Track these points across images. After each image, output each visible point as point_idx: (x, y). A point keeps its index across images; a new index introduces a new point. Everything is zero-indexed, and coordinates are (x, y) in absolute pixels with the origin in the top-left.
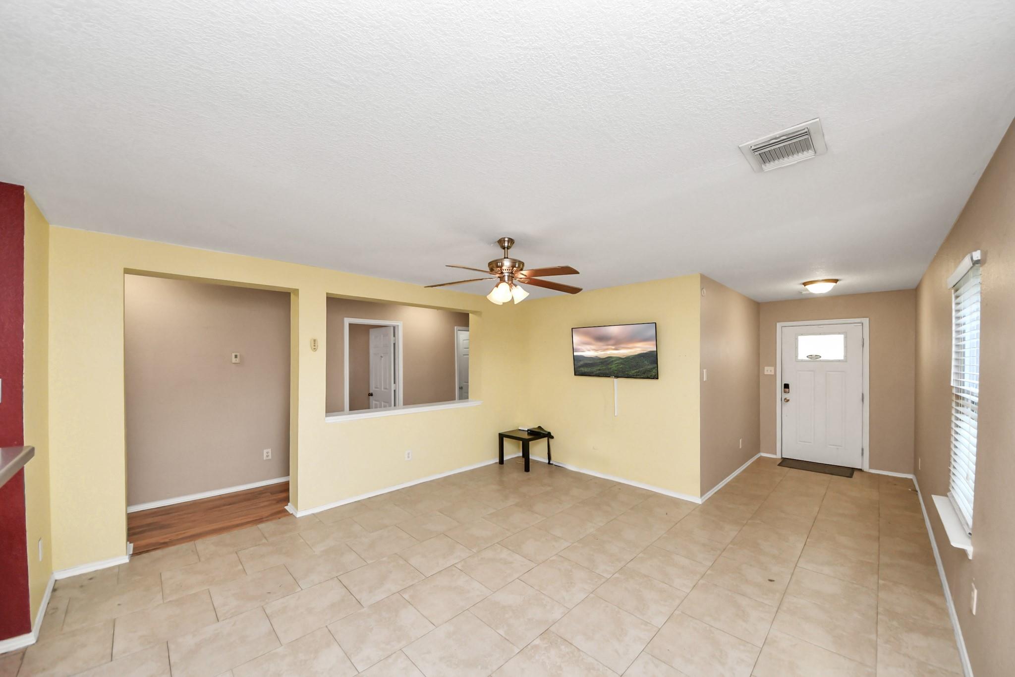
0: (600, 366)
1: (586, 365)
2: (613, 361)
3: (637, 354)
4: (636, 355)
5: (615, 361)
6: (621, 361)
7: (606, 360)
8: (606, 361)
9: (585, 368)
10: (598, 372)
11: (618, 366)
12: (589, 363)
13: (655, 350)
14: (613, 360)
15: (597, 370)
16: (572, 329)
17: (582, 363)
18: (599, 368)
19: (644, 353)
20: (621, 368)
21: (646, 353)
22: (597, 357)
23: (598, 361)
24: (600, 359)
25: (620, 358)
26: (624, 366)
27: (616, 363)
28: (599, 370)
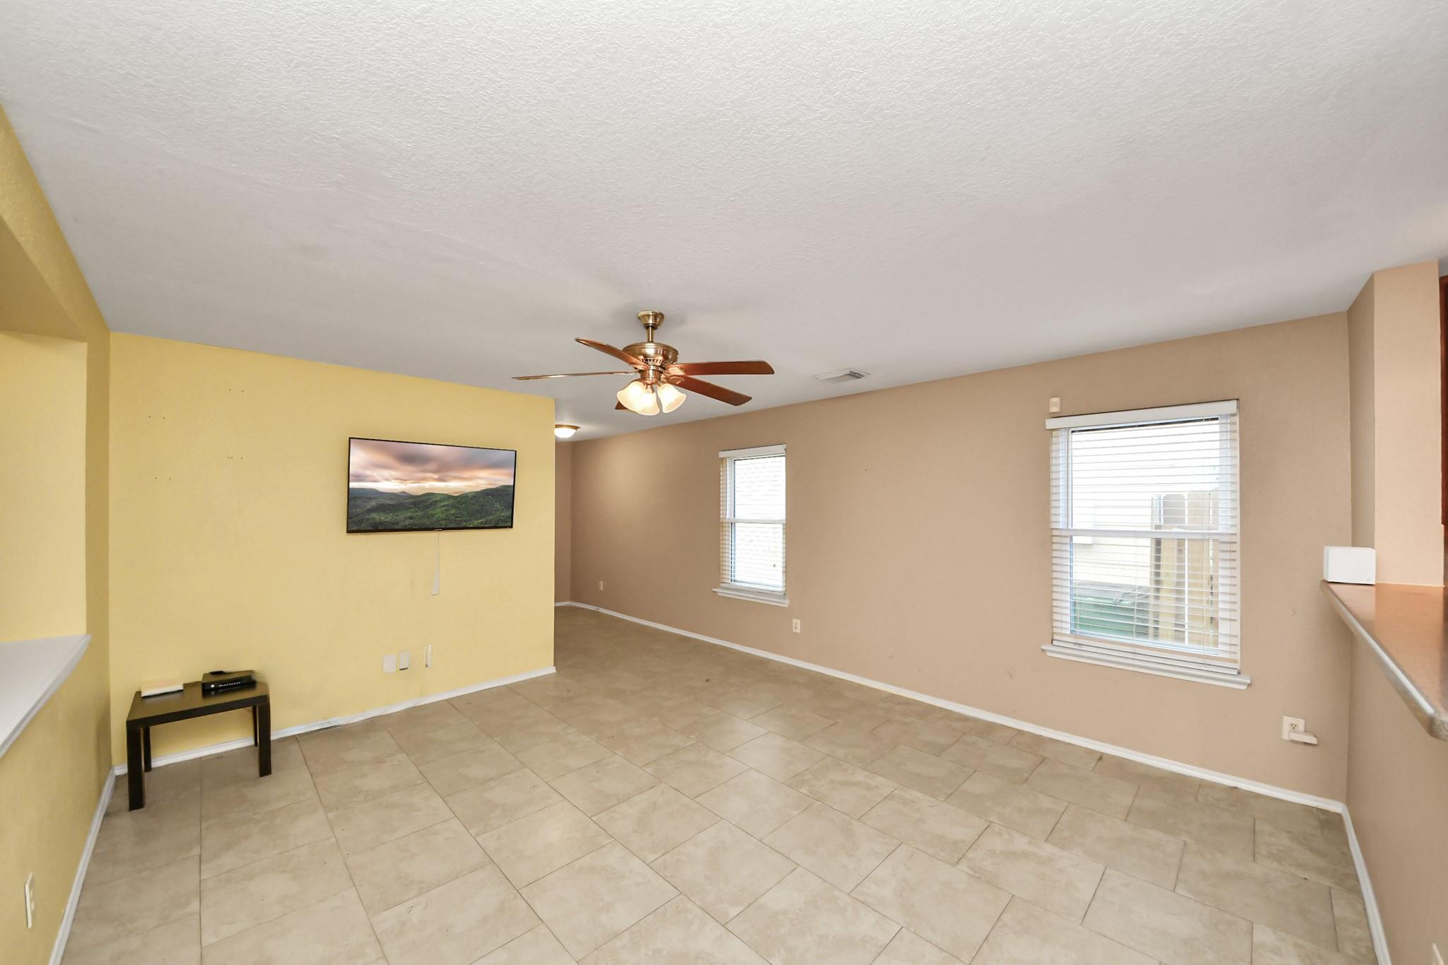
0: (412, 510)
1: (382, 508)
2: (436, 502)
3: (479, 490)
4: (477, 492)
5: (441, 501)
6: (451, 501)
7: (423, 499)
8: (423, 501)
9: (381, 514)
10: (407, 522)
11: (447, 510)
12: (390, 505)
13: (512, 484)
14: (437, 499)
15: (406, 518)
16: (350, 438)
17: (373, 503)
18: (410, 514)
19: (492, 489)
20: (453, 515)
21: (496, 490)
22: (404, 492)
23: (408, 501)
24: (410, 497)
25: (451, 497)
26: (458, 511)
27: (443, 506)
28: (411, 518)
